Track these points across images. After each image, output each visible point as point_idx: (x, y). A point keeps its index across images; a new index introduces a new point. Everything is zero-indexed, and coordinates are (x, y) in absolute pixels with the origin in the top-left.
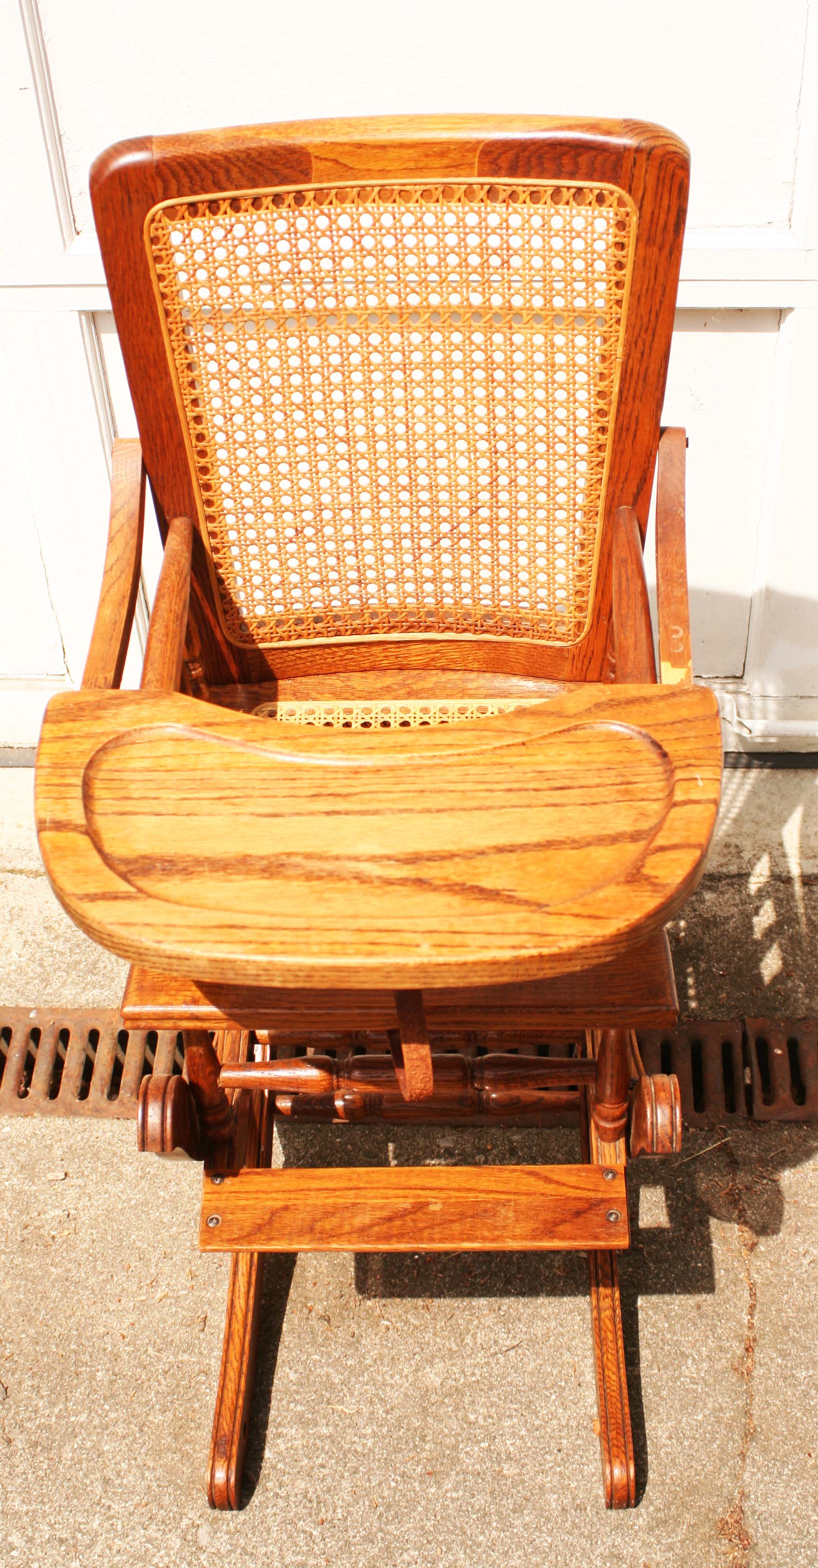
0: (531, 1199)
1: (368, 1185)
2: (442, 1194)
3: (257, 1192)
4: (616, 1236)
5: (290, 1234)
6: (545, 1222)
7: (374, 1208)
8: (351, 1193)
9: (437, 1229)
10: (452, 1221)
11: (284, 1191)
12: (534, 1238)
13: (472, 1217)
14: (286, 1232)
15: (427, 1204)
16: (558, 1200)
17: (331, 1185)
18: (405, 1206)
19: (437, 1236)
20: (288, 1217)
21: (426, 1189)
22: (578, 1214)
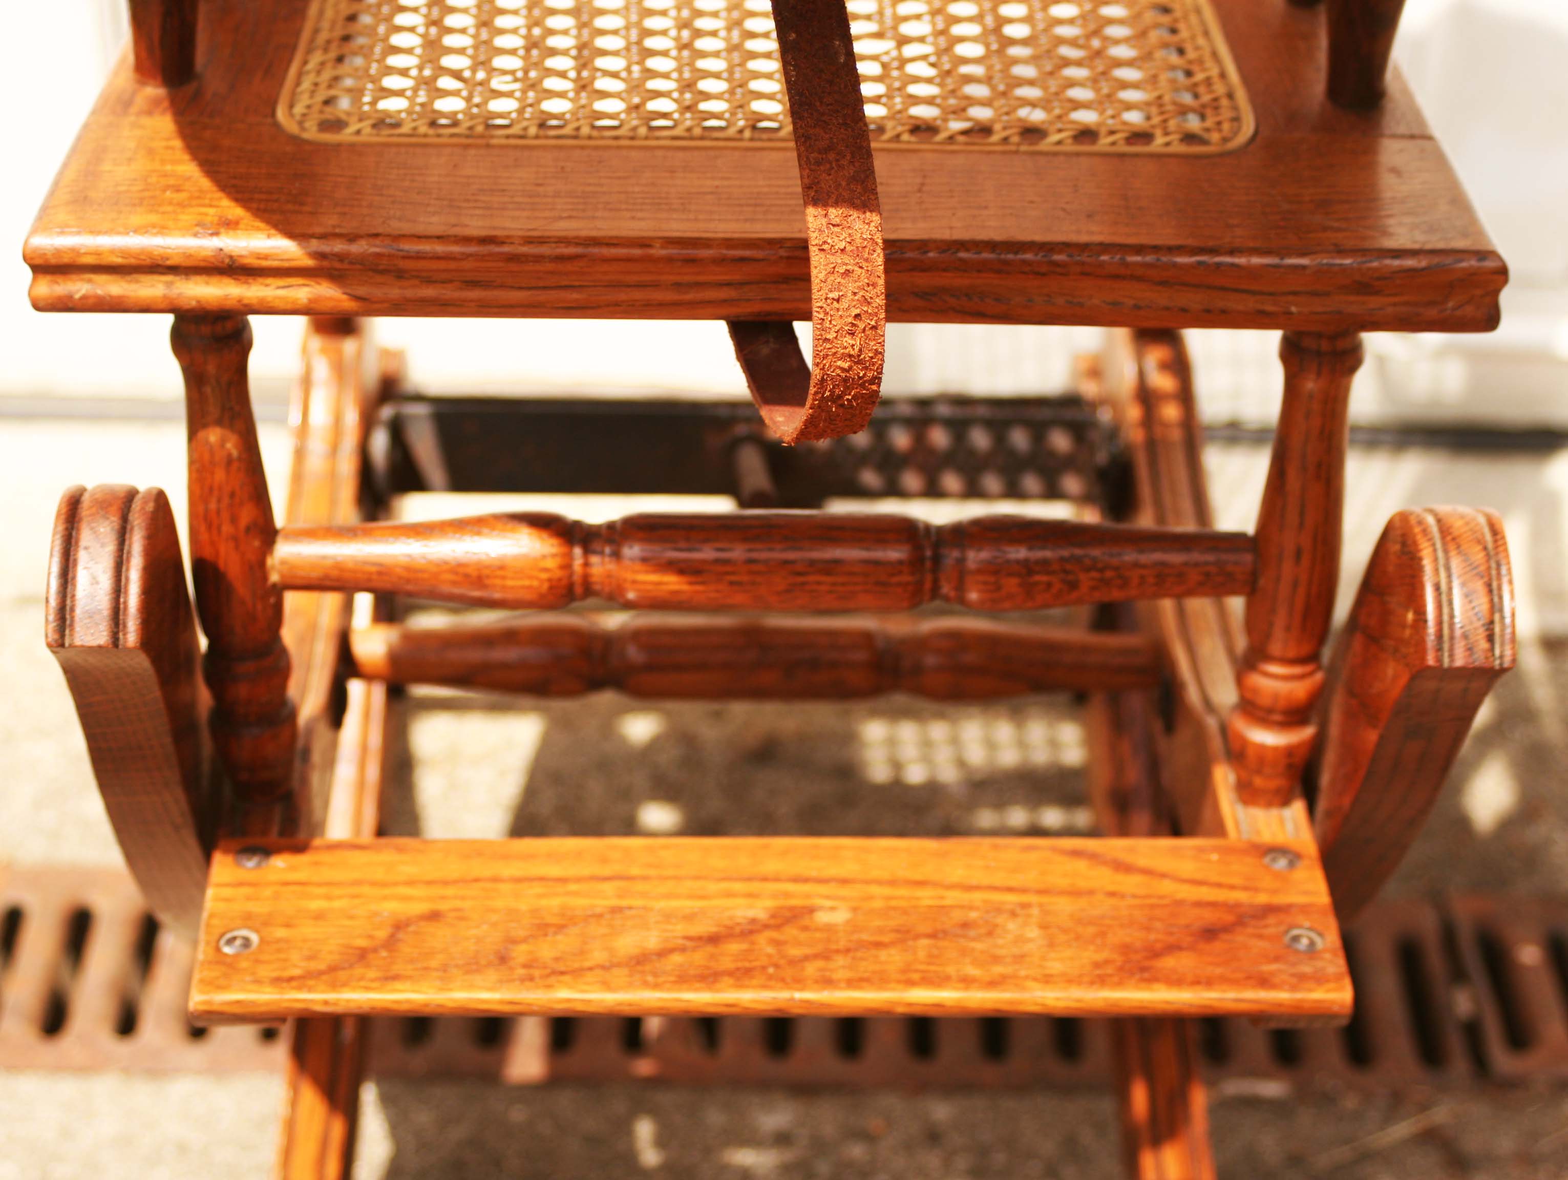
0: (1083, 902)
1: (652, 872)
2: (845, 891)
3: (357, 883)
4: (1319, 979)
5: (444, 968)
6: (1125, 949)
7: (668, 917)
8: (608, 888)
9: (840, 961)
10: (878, 945)
11: (429, 883)
12: (1101, 981)
13: (933, 936)
14: (434, 963)
15: (811, 910)
16: (1152, 907)
17: (554, 871)
18: (751, 913)
19: (841, 974)
20: (439, 936)
21: (806, 880)
22: (1210, 933)
